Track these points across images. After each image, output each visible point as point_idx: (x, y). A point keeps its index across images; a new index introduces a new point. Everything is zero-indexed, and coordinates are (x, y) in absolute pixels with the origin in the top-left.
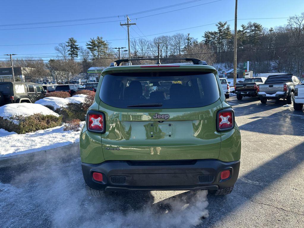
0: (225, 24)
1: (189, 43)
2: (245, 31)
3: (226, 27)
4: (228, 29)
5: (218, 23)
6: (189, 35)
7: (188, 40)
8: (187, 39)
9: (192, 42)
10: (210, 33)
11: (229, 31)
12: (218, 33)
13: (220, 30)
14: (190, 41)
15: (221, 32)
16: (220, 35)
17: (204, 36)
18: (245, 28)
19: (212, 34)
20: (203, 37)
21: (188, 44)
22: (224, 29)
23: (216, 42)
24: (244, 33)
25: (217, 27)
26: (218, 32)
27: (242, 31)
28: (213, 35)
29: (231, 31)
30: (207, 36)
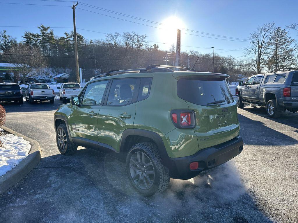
0: (48, 28)
1: (5, 41)
2: (69, 38)
3: (49, 31)
4: (51, 33)
5: (41, 26)
6: (5, 32)
7: (5, 37)
8: (3, 37)
9: (9, 40)
10: (31, 34)
11: (53, 36)
12: (40, 36)
13: (43, 34)
14: (8, 40)
15: (45, 36)
16: (44, 39)
17: (25, 37)
18: (69, 36)
19: (33, 35)
20: (23, 37)
21: (5, 43)
22: (47, 33)
23: (39, 45)
24: (68, 41)
25: (40, 30)
26: (42, 35)
27: (66, 39)
28: (35, 37)
29: (54, 36)
30: (28, 37)
